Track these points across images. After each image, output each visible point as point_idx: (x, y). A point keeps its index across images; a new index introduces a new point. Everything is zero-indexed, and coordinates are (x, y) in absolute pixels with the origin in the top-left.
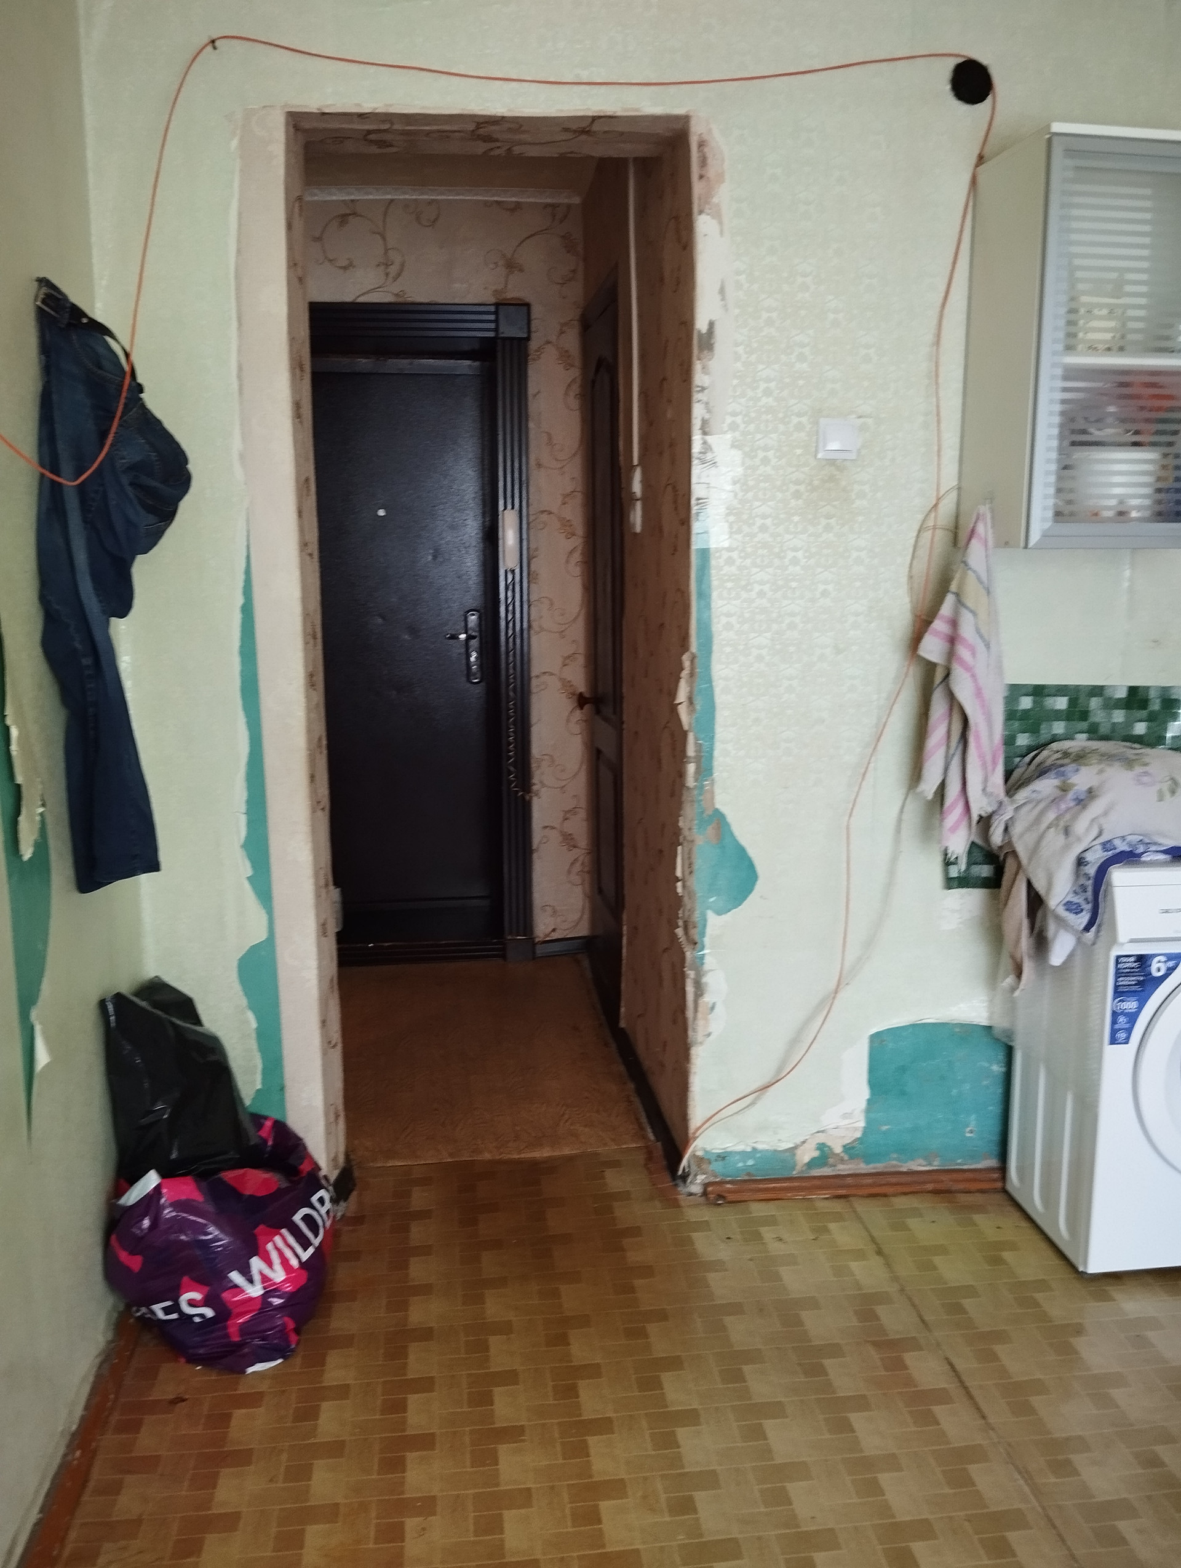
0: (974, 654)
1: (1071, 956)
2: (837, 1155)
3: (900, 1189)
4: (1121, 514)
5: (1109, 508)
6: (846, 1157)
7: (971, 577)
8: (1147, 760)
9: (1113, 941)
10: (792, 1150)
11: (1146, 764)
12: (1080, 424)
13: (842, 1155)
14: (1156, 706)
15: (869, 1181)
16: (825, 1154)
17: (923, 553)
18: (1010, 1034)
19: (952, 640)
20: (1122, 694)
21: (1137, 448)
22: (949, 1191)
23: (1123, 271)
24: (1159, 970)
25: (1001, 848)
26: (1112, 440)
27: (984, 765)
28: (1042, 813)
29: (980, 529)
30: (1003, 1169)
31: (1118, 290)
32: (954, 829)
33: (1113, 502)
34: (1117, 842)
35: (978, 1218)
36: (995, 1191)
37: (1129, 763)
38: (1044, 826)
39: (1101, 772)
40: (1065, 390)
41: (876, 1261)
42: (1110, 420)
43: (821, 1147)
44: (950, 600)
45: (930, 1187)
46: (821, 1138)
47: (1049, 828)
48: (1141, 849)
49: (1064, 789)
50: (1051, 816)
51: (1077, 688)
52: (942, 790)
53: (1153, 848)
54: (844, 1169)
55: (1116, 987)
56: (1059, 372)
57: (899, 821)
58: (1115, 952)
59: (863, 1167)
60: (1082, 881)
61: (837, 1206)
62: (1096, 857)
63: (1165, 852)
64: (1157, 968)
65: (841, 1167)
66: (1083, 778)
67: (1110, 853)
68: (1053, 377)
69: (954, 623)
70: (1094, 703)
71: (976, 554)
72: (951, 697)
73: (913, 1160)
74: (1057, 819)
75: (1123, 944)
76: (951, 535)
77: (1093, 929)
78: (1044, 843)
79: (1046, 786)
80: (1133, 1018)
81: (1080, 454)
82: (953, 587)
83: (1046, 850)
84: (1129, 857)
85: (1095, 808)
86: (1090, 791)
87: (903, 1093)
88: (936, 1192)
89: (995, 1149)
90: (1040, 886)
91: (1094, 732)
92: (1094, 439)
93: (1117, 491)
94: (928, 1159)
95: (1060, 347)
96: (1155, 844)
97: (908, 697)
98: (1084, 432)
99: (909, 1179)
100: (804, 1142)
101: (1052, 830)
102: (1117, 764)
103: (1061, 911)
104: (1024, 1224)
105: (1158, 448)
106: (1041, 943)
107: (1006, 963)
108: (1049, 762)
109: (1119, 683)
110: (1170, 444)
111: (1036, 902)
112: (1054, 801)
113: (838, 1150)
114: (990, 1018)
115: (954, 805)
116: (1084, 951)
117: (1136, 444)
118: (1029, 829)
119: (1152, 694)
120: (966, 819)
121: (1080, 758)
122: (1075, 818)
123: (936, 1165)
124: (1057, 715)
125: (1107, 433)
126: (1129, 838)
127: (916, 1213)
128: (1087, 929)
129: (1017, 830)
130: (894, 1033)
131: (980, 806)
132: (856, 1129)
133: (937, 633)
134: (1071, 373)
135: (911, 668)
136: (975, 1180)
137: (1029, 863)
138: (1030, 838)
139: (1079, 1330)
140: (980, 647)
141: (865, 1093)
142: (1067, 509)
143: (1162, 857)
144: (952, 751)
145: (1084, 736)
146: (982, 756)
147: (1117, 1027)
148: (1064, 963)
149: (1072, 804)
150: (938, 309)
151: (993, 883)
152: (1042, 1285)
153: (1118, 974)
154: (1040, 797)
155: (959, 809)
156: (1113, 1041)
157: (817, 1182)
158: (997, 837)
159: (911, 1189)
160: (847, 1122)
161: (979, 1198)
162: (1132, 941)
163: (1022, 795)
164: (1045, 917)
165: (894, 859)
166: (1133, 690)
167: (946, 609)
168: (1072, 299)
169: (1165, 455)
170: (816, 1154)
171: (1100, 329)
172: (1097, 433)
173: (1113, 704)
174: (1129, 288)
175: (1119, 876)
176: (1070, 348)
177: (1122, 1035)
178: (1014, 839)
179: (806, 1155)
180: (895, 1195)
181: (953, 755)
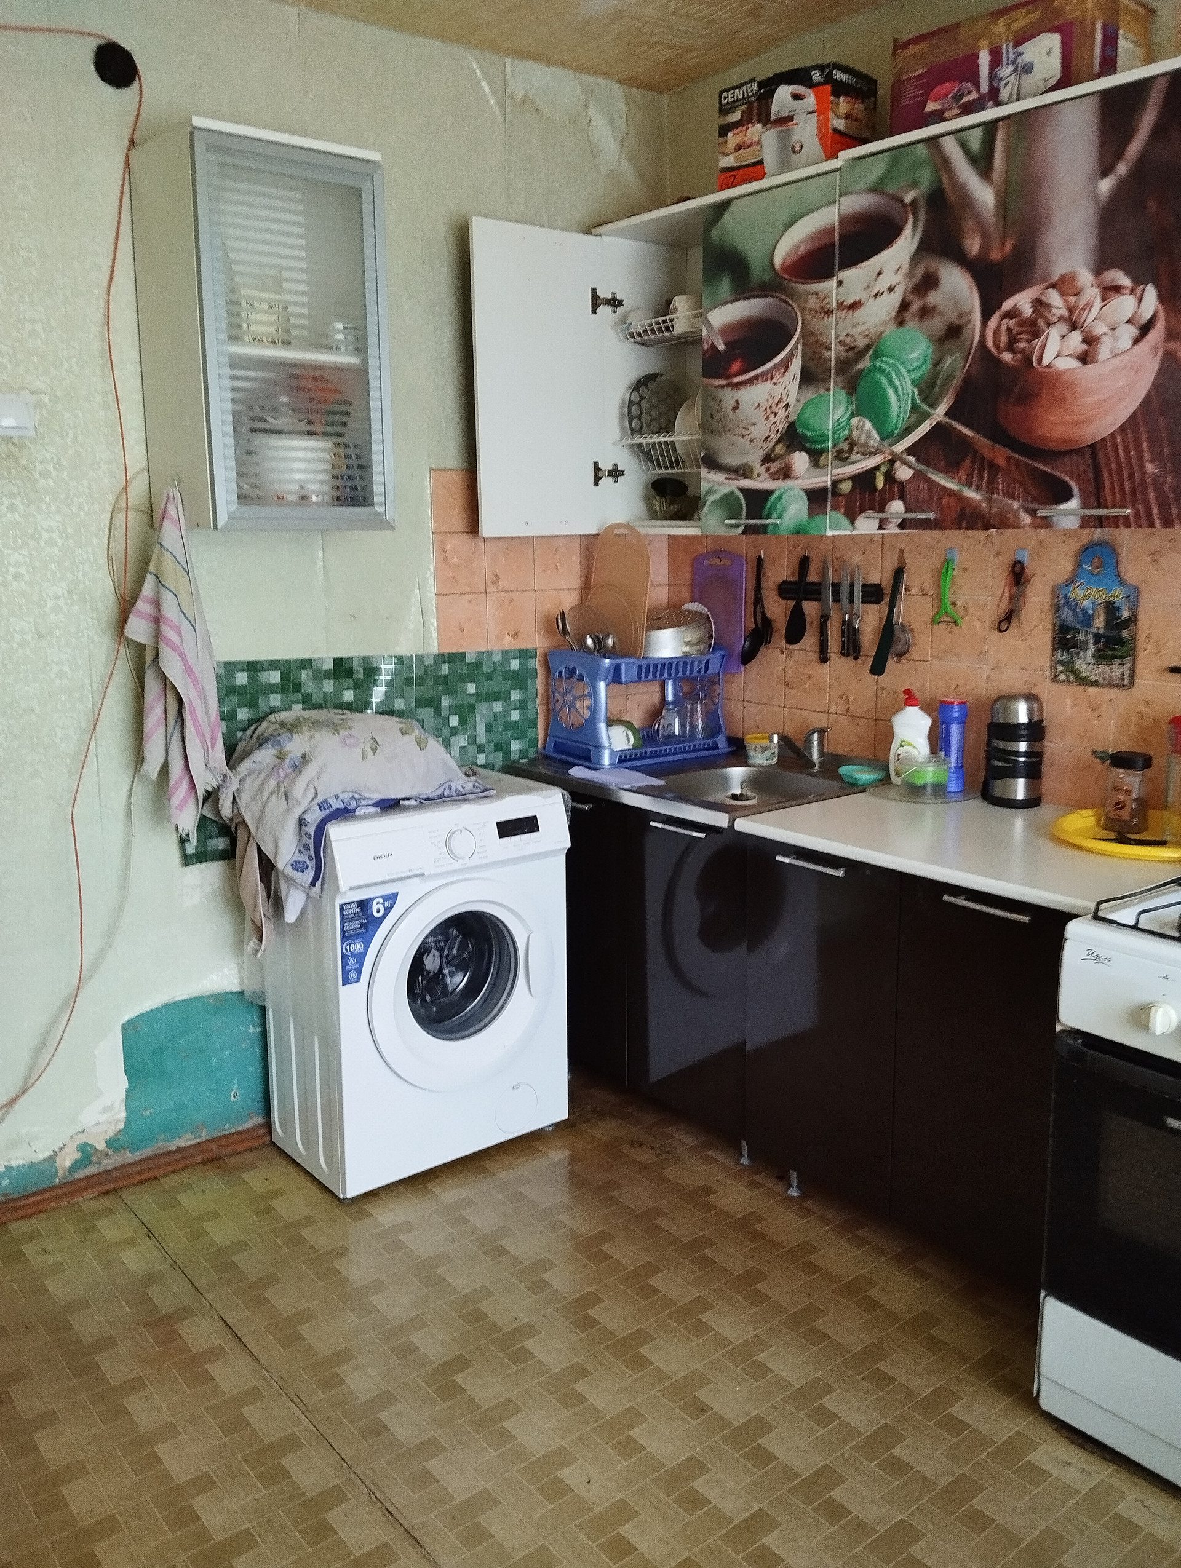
0: (180, 635)
1: (303, 911)
2: (101, 1152)
3: (169, 1168)
4: (303, 498)
5: (291, 492)
6: (111, 1152)
7: (167, 559)
8: (350, 723)
9: (336, 890)
10: (52, 1159)
11: (350, 728)
12: (258, 412)
13: (107, 1150)
14: (359, 674)
15: (137, 1168)
16: (87, 1153)
17: (119, 533)
18: (261, 995)
19: (157, 620)
20: (329, 665)
21: (310, 437)
22: (219, 1158)
23: (279, 269)
24: (378, 911)
25: (231, 820)
26: (287, 429)
27: (203, 741)
28: (264, 782)
29: (171, 510)
30: (268, 1124)
31: (277, 285)
32: (182, 806)
33: (296, 487)
34: (332, 801)
35: (247, 1176)
36: (263, 1145)
37: (335, 728)
38: (266, 794)
39: (311, 738)
40: (233, 378)
41: (147, 1247)
42: (284, 409)
43: (83, 1148)
44: (150, 580)
45: (199, 1159)
46: (81, 1139)
47: (271, 794)
48: (354, 804)
49: (281, 757)
50: (272, 783)
51: (288, 662)
52: (165, 770)
53: (363, 802)
54: (108, 1164)
55: (343, 932)
56: (226, 360)
57: (129, 805)
58: (339, 901)
59: (129, 1157)
60: (305, 840)
61: (105, 1202)
62: (314, 817)
63: (374, 805)
64: (377, 909)
65: (105, 1162)
66: (296, 746)
67: (328, 811)
68: (220, 365)
69: (157, 604)
70: (305, 675)
71: (170, 535)
72: (164, 678)
73: (180, 1137)
74: (278, 785)
75: (345, 892)
76: (145, 517)
77: (318, 884)
78: (267, 810)
79: (265, 756)
80: (361, 958)
81: (260, 440)
82: (152, 568)
83: (270, 817)
84: (344, 814)
85: (310, 772)
86: (304, 757)
87: (163, 1074)
88: (205, 1162)
89: (259, 1106)
90: (268, 851)
91: (308, 702)
92: (272, 427)
93: (298, 476)
94: (195, 1132)
95: (224, 336)
96: (366, 798)
97: (122, 678)
98: (262, 420)
99: (178, 1156)
100: (62, 1149)
101: (275, 796)
102: (325, 730)
103: (289, 871)
104: (291, 1169)
105: (329, 438)
106: (277, 904)
107: (249, 927)
108: (267, 734)
109: (325, 654)
110: (340, 435)
111: (267, 867)
112: (274, 769)
113: (101, 1145)
114: (242, 982)
115: (179, 783)
116: (313, 904)
117: (310, 433)
118: (254, 798)
119: (355, 664)
120: (193, 796)
121: (294, 727)
122: (293, 782)
123: (204, 1136)
124: (272, 689)
125: (283, 421)
126: (341, 796)
127: (188, 1187)
128: (313, 884)
129: (243, 801)
130: (146, 1016)
131: (204, 781)
132: (118, 1121)
133: (141, 615)
134: (236, 362)
135: (122, 650)
136: (242, 1141)
137: (257, 830)
138: (256, 808)
139: (342, 1252)
140: (185, 627)
141: (124, 1083)
142: (254, 493)
143: (372, 810)
144: (170, 730)
145: (300, 706)
146: (201, 734)
147: (348, 968)
148: (297, 920)
149: (289, 770)
150: (105, 290)
151: (229, 855)
152: (309, 1221)
153: (343, 920)
154: (261, 767)
155: (185, 785)
156: (346, 981)
157: (83, 1184)
158: (226, 810)
159: (180, 1166)
160: (106, 1116)
161: (248, 1157)
162: (351, 889)
163: (244, 767)
164: (278, 879)
165: (128, 845)
166: (338, 662)
167: (148, 590)
168: (232, 291)
169: (337, 445)
170: (79, 1155)
171: (263, 322)
172: (274, 421)
173: (321, 675)
174: (286, 285)
175: (336, 832)
176: (234, 338)
177: (353, 975)
178: (242, 810)
179: (66, 1161)
180: (164, 1176)
181: (172, 734)
